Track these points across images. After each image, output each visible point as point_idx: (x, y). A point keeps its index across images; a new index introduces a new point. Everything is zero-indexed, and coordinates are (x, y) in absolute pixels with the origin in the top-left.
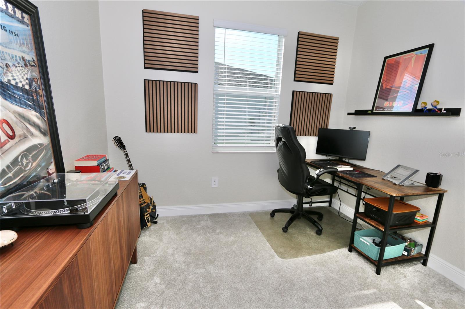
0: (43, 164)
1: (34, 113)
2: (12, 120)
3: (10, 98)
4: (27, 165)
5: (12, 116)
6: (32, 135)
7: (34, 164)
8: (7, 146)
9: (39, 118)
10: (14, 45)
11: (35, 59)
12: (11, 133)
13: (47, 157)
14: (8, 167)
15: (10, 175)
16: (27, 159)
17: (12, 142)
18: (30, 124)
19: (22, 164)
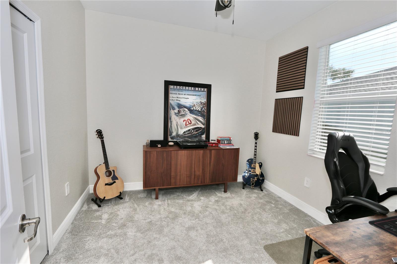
0: (200, 134)
1: (200, 117)
2: (191, 119)
3: (192, 113)
4: (193, 132)
5: (192, 118)
6: (198, 124)
7: (196, 133)
8: (188, 126)
9: (202, 119)
10: (198, 99)
11: (206, 101)
12: (190, 122)
13: (202, 132)
14: (186, 131)
15: (186, 133)
16: (194, 131)
17: (190, 125)
18: (198, 121)
19: (192, 131)
